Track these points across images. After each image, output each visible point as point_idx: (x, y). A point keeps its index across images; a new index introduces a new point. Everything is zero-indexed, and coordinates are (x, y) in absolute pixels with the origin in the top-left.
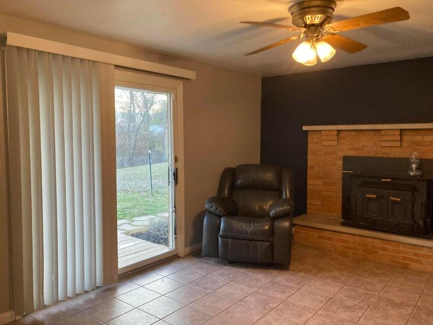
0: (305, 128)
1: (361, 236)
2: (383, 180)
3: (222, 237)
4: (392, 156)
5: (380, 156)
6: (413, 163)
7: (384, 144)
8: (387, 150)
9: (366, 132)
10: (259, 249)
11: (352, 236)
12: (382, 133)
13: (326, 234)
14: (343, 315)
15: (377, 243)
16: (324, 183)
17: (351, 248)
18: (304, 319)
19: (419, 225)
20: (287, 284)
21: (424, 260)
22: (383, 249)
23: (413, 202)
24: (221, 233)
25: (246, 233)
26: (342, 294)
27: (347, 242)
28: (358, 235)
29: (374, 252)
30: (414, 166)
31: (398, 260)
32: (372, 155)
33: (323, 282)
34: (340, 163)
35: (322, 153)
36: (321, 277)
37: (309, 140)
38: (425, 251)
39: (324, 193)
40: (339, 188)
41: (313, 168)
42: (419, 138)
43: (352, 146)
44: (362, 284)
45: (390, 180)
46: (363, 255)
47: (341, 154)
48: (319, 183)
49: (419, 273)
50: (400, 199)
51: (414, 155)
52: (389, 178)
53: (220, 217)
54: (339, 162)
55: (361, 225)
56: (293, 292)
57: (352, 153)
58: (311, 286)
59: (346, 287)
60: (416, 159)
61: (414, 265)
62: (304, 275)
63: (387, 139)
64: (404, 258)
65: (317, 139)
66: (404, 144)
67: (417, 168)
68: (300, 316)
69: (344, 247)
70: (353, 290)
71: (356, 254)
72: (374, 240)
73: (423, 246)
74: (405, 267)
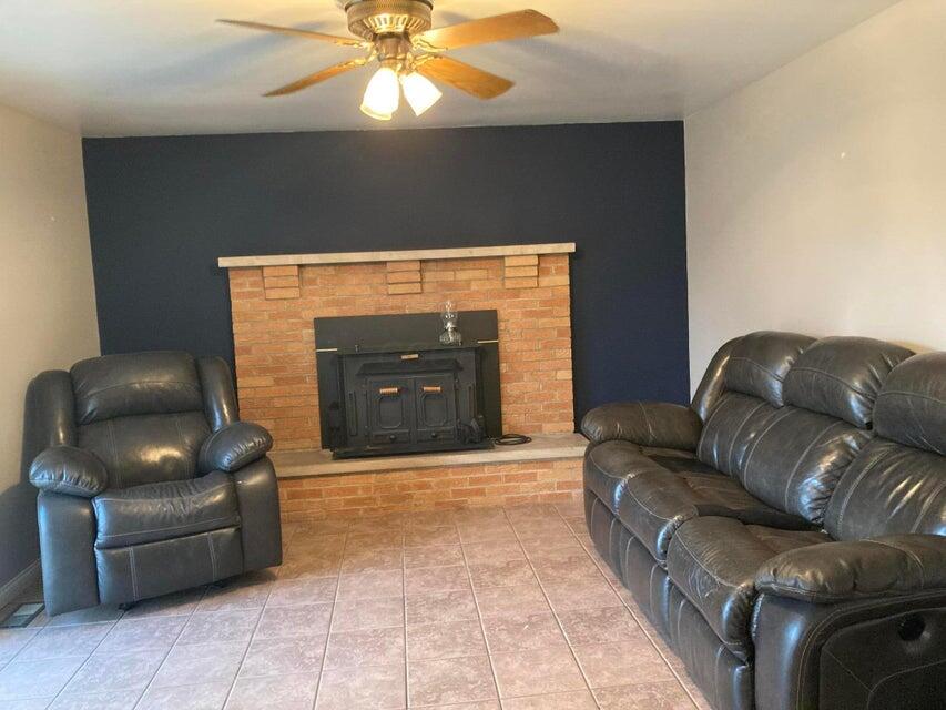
0: (223, 262)
1: (378, 472)
2: (404, 357)
3: (106, 547)
4: (407, 312)
5: (385, 312)
6: (447, 320)
7: (392, 290)
8: (397, 301)
9: (358, 267)
10: (212, 550)
11: (359, 476)
12: (389, 267)
13: (307, 486)
14: (448, 618)
15: (411, 478)
16: (277, 381)
17: (361, 502)
18: (395, 650)
19: (471, 427)
20: (303, 604)
21: (487, 487)
22: (422, 486)
23: (456, 390)
24: (101, 538)
25: (174, 520)
26: (412, 585)
27: (353, 490)
28: (372, 472)
29: (403, 498)
30: (449, 325)
31: (447, 500)
32: (371, 312)
33: (362, 578)
34: (309, 333)
35: (267, 317)
36: (350, 571)
37: (234, 290)
38: (487, 473)
39: (278, 403)
40: (310, 386)
41: (247, 351)
42: (449, 276)
43: (332, 297)
44: (426, 557)
45: (416, 356)
46: (384, 509)
47: (309, 315)
48: (267, 381)
49: (486, 512)
50: (439, 389)
51: (449, 306)
52: (414, 353)
53: (87, 499)
54: (304, 331)
55: (369, 451)
56: (327, 615)
57: (333, 312)
58: (349, 592)
59: (407, 571)
60: (453, 313)
61: (474, 501)
62: (316, 577)
63: (400, 280)
64: (458, 493)
65: (251, 285)
66: (427, 287)
67: (454, 330)
68: (383, 650)
69: (348, 502)
70: (423, 572)
71: (373, 510)
72: (404, 474)
73: (484, 464)
74: (460, 508)
